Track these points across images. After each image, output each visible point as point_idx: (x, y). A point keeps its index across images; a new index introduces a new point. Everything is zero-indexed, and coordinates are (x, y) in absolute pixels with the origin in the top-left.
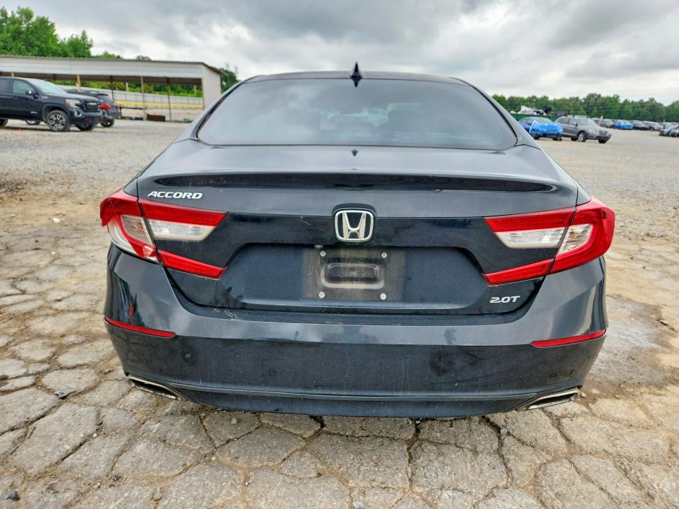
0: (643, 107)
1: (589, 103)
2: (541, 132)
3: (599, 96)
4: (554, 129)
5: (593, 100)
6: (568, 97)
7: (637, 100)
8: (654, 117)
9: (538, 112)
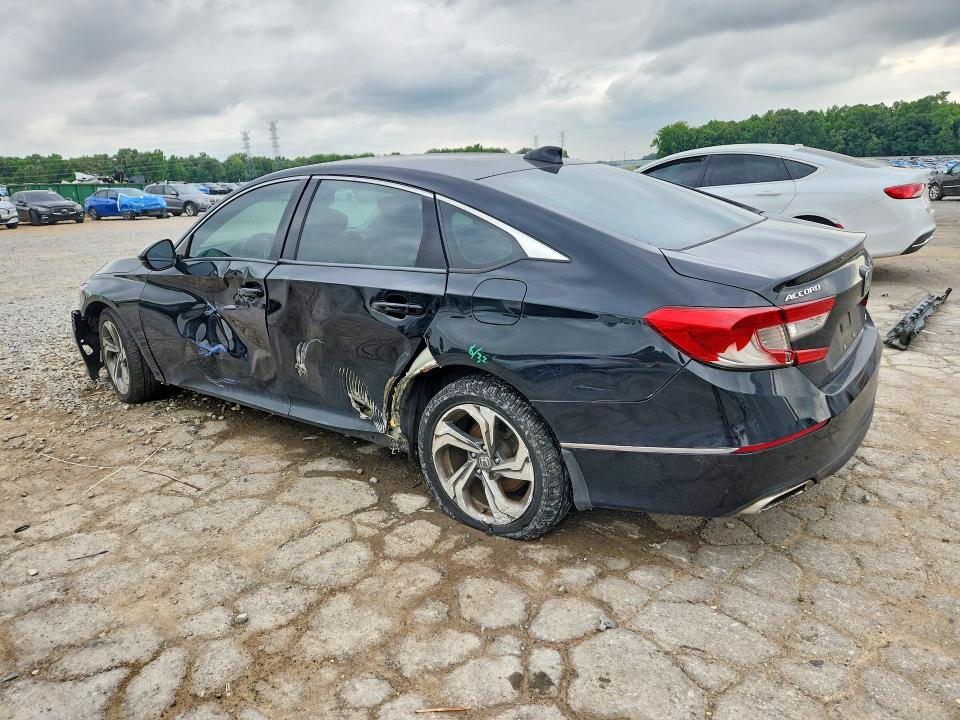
0: (196, 165)
1: (124, 162)
2: (137, 207)
3: (135, 152)
4: (155, 202)
5: (128, 157)
6: (91, 155)
7: (186, 156)
8: (214, 177)
9: (105, 180)
